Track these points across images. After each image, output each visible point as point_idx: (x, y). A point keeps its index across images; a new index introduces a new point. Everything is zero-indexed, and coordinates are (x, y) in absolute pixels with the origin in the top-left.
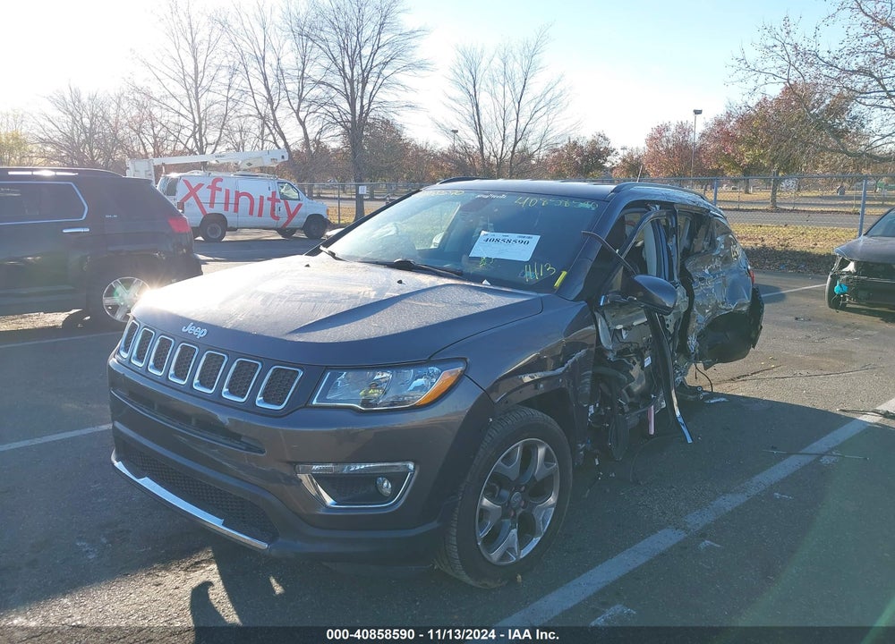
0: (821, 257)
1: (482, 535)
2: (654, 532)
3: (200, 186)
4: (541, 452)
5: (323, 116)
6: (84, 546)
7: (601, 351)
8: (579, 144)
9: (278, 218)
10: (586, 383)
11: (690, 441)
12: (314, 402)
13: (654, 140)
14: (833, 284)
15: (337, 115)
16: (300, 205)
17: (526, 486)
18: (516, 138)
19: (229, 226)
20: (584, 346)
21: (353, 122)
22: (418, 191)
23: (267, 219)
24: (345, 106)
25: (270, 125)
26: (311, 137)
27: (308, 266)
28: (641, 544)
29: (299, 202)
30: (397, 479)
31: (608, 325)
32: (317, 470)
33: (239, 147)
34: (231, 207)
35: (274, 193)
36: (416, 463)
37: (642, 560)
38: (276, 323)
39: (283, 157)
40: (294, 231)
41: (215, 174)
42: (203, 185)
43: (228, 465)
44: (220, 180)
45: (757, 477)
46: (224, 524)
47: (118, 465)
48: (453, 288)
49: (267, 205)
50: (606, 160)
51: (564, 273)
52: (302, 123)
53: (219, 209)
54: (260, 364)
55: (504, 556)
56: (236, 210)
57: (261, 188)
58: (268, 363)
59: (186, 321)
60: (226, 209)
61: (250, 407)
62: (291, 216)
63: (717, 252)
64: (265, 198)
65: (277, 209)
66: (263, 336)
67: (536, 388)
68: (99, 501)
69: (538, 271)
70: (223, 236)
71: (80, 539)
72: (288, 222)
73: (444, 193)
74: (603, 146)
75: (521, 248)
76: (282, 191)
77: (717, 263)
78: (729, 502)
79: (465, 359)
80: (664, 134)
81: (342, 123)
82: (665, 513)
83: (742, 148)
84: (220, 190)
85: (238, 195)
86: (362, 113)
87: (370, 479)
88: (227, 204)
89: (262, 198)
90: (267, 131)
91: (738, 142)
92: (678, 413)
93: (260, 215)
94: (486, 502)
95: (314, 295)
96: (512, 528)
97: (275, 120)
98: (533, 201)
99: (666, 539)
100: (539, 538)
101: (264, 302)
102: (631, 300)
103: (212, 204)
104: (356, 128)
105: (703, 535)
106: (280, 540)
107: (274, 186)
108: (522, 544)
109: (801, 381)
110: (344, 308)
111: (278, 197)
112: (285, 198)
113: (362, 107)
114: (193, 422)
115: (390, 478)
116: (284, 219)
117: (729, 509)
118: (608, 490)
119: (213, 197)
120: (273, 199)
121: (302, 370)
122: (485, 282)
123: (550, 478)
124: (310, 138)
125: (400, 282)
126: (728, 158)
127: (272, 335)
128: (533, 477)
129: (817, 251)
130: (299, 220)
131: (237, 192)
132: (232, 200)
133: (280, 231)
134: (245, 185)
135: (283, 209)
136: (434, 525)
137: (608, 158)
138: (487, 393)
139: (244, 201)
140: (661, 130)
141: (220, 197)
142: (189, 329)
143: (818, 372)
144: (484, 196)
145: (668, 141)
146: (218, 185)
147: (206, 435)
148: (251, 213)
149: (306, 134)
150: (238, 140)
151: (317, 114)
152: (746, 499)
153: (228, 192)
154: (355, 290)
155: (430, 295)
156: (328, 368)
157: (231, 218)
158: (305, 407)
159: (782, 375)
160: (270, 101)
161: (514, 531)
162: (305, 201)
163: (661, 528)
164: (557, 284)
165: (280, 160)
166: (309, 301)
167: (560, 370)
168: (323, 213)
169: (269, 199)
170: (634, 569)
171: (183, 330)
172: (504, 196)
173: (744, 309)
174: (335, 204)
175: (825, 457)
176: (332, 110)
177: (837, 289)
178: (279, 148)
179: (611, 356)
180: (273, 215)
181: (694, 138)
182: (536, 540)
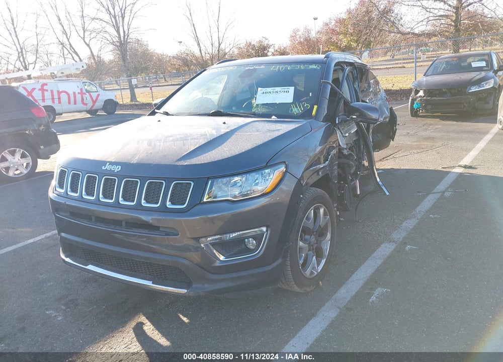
0: (397, 91)
1: (301, 262)
2: (379, 246)
3: (34, 89)
4: (322, 211)
5: (101, 40)
6: (52, 313)
7: (340, 150)
8: (252, 44)
9: (86, 104)
10: (335, 169)
11: (388, 194)
12: (205, 200)
13: (293, 37)
14: (412, 103)
15: (109, 38)
16: (98, 95)
17: (316, 232)
18: (219, 43)
19: (57, 112)
20: (333, 148)
21: (120, 42)
22: (205, 70)
23: (80, 106)
24: (113, 31)
25: (68, 48)
26: (95, 53)
27: (159, 121)
28: (375, 254)
29: (98, 93)
30: (258, 238)
31: (342, 134)
32: (210, 241)
33: (48, 64)
34: (56, 101)
35: (81, 89)
36: (267, 227)
37: (380, 262)
38: (165, 156)
39: (83, 66)
40: (97, 111)
41: (42, 81)
42: (35, 89)
43: (153, 246)
44: (46, 84)
45: (418, 208)
46: (153, 283)
47: (68, 260)
48: (257, 123)
49: (79, 97)
50: (268, 51)
51: (316, 107)
52: (88, 45)
53: (48, 103)
54: (164, 182)
55: (312, 273)
56: (60, 102)
57: (72, 87)
58: (169, 181)
59: (104, 163)
60: (53, 102)
61: (163, 209)
62: (94, 102)
63: (371, 90)
64: (77, 93)
65: (85, 99)
66: (161, 165)
67: (318, 174)
68: (49, 284)
69: (300, 107)
70: (54, 119)
71: (47, 309)
72: (92, 106)
73: (223, 69)
74: (265, 43)
75: (285, 96)
76: (86, 87)
77: (372, 96)
78: (410, 224)
79: (285, 162)
80: (297, 34)
81: (113, 43)
82: (379, 235)
83: (341, 37)
84: (47, 90)
85: (59, 93)
86: (124, 36)
87: (241, 241)
88: (53, 99)
89: (74, 93)
90: (66, 52)
91: (338, 34)
92: (378, 180)
93: (75, 103)
94: (301, 244)
95: (178, 137)
96: (313, 256)
97: (70, 44)
98: (282, 68)
99: (386, 249)
100: (325, 260)
101: (150, 145)
102: (352, 118)
103: (43, 100)
104: (122, 46)
105: (405, 243)
106: (194, 285)
107: (81, 85)
108: (318, 264)
109: (416, 156)
110: (202, 142)
111: (84, 91)
112: (88, 91)
113: (124, 32)
114: (124, 224)
115: (254, 238)
116: (90, 104)
117: (411, 227)
118: (344, 228)
119: (43, 96)
120: (81, 93)
121: (193, 181)
122: (273, 117)
123: (326, 225)
124: (94, 55)
125: (224, 123)
126: (333, 44)
127: (167, 163)
128: (320, 226)
129: (394, 88)
130: (100, 104)
131: (58, 91)
132: (56, 96)
133: (88, 112)
134: (63, 86)
135: (89, 98)
136: (279, 261)
137: (270, 50)
138: (299, 180)
139: (64, 97)
140: (295, 32)
141: (48, 95)
142: (108, 167)
143: (422, 150)
144: (250, 68)
145: (300, 37)
146: (45, 87)
147: (135, 231)
148: (69, 103)
149: (91, 52)
150: (46, 60)
151: (97, 39)
152: (418, 221)
153: (52, 91)
154: (202, 131)
155: (246, 128)
156: (209, 178)
157: (58, 108)
158: (200, 203)
159: (404, 154)
160: (65, 33)
161: (314, 257)
162: (101, 92)
163: (382, 243)
164: (314, 113)
165: (81, 69)
166: (177, 140)
167: (327, 162)
168: (114, 98)
169: (79, 93)
170: (378, 267)
171: (103, 168)
172: (262, 67)
173: (388, 120)
174: (118, 93)
175: (446, 193)
176: (105, 35)
177: (415, 106)
178: (76, 61)
179: (345, 152)
180: (83, 103)
181: (313, 35)
182: (323, 261)
